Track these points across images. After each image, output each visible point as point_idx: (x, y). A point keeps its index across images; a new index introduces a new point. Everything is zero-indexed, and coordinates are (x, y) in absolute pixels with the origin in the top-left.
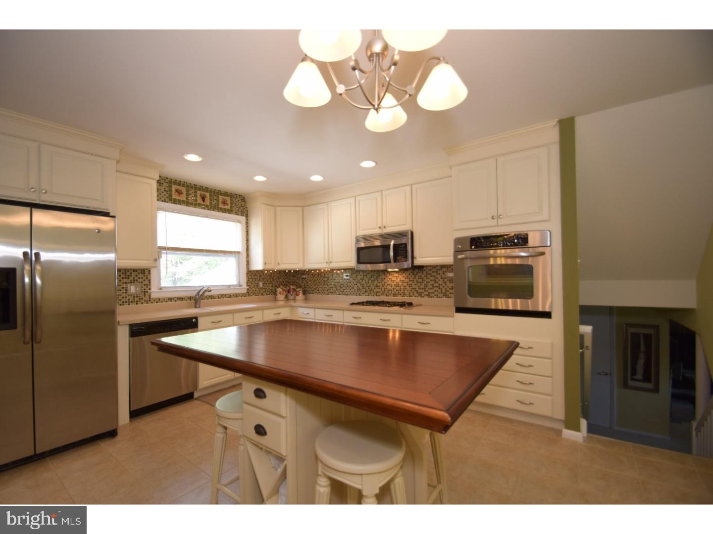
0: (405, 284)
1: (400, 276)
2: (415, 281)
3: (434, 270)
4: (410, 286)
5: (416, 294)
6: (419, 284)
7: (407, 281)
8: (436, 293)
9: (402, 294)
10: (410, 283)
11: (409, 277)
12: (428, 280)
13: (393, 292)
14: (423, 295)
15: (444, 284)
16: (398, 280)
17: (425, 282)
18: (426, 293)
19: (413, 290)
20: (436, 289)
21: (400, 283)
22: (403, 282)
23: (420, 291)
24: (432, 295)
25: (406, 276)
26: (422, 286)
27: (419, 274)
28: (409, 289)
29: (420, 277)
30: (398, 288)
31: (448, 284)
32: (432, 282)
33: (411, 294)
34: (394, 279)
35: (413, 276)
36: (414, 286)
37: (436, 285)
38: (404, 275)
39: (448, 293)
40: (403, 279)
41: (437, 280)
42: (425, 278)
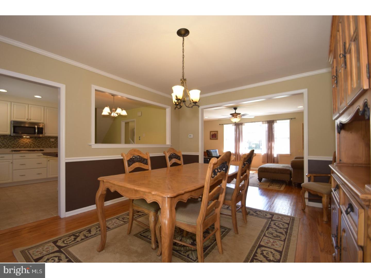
0: (31, 143)
1: (28, 140)
2: (36, 142)
3: (46, 138)
4: (34, 144)
5: (36, 147)
6: (38, 143)
7: (32, 142)
8: (47, 146)
9: (29, 147)
10: (34, 142)
11: (33, 140)
12: (43, 142)
13: (24, 146)
14: (40, 147)
15: (50, 143)
16: (27, 141)
17: (41, 142)
18: (42, 146)
19: (35, 145)
20: (46, 145)
21: (28, 143)
22: (30, 142)
23: (39, 146)
24: (44, 147)
25: (32, 140)
26: (40, 144)
27: (39, 139)
28: (33, 145)
29: (39, 140)
30: (27, 145)
31: (51, 143)
32: (45, 142)
33: (34, 147)
34: (25, 141)
35: (35, 140)
36: (36, 144)
37: (46, 143)
38: (30, 139)
39: (51, 146)
40: (30, 141)
41: (47, 142)
42: (41, 141)
